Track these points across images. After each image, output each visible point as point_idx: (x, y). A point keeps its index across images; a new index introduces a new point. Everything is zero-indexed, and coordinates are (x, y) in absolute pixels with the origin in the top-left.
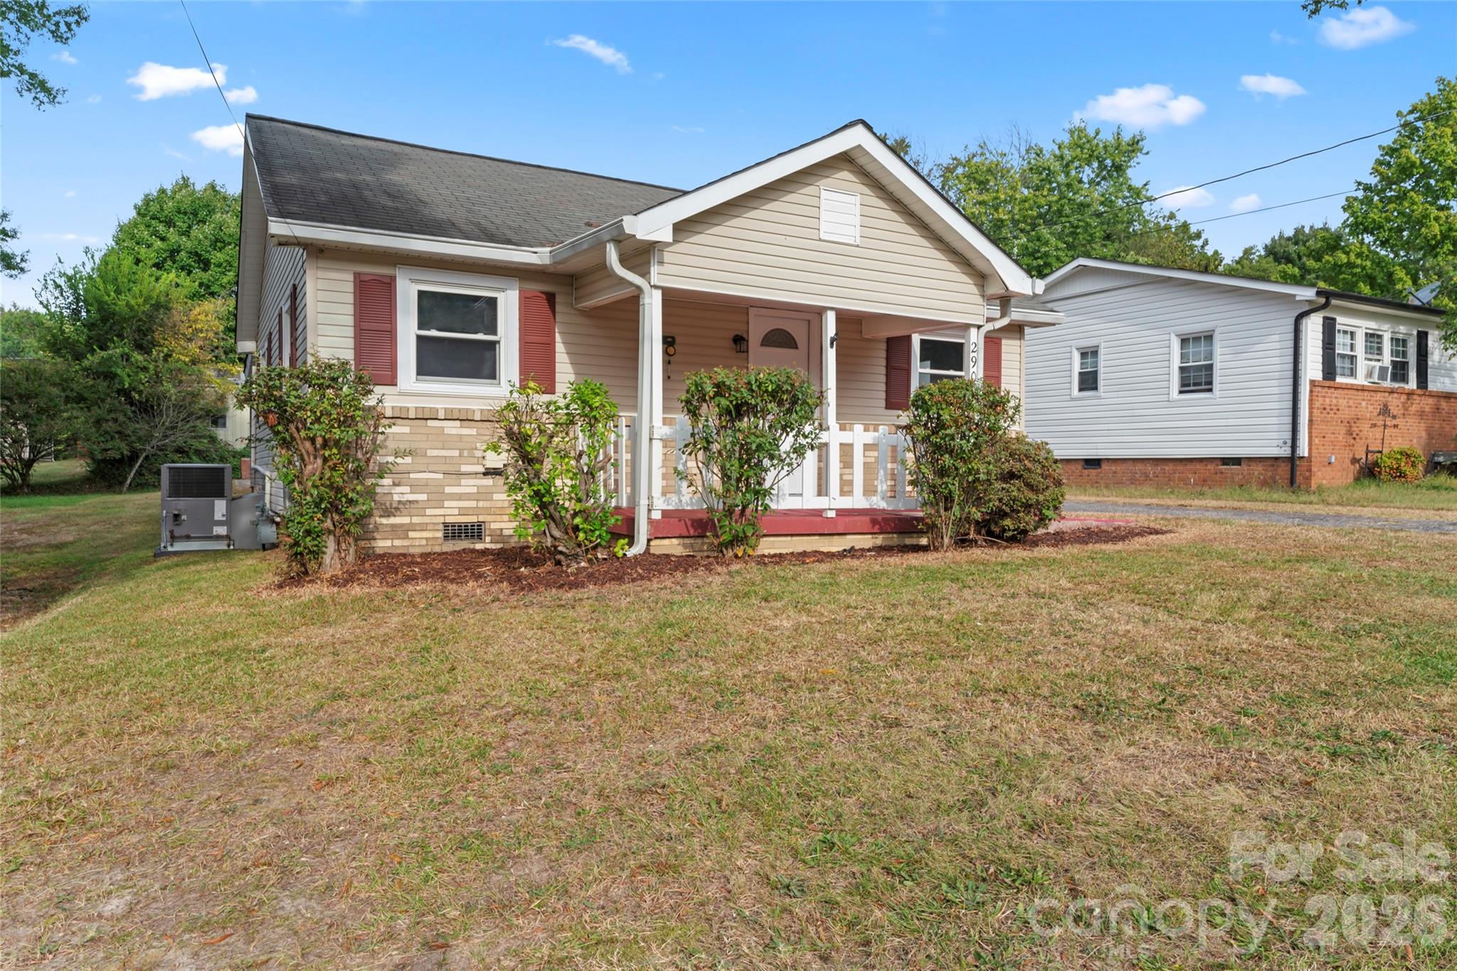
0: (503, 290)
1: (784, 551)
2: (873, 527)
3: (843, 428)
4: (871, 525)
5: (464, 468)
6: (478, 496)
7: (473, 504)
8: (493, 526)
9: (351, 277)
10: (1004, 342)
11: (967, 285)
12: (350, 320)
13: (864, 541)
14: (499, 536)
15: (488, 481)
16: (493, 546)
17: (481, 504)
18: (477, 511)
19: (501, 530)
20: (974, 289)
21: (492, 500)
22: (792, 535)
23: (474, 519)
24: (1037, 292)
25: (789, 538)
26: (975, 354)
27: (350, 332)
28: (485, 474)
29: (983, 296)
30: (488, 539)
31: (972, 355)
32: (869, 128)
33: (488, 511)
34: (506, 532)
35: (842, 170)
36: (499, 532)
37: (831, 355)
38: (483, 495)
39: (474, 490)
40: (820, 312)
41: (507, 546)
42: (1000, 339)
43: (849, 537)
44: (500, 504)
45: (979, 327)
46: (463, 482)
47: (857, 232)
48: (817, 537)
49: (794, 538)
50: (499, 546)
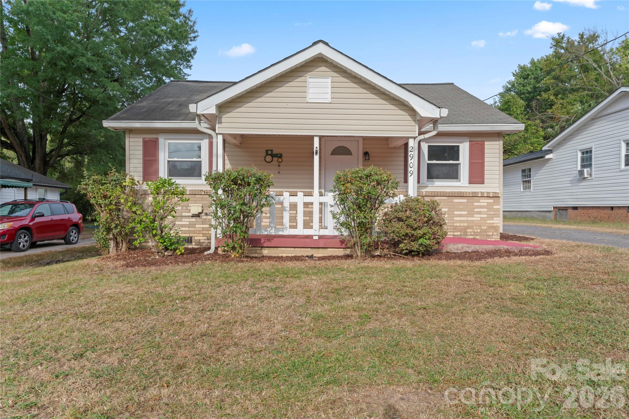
0: (203, 139)
1: (290, 255)
2: (341, 245)
3: (321, 195)
4: (340, 244)
5: (184, 214)
6: (189, 226)
7: (187, 229)
8: (196, 238)
9: (142, 140)
10: (486, 143)
11: (405, 116)
12: (141, 157)
13: (340, 252)
14: (199, 243)
15: (194, 220)
16: (196, 247)
17: (191, 229)
18: (189, 232)
19: (200, 240)
20: (409, 118)
21: (195, 227)
22: (295, 248)
23: (188, 235)
24: (442, 116)
25: (293, 249)
26: (412, 153)
27: (141, 161)
28: (192, 216)
29: (415, 121)
30: (194, 244)
31: (411, 153)
32: (326, 44)
33: (194, 232)
34: (202, 241)
35: (321, 66)
36: (198, 241)
37: (316, 158)
38: (191, 225)
39: (188, 223)
40: (311, 138)
41: (202, 247)
42: (484, 142)
43: (329, 249)
44: (198, 229)
45: (415, 138)
46: (183, 220)
47: (329, 96)
48: (310, 249)
49: (296, 249)
50: (198, 247)
